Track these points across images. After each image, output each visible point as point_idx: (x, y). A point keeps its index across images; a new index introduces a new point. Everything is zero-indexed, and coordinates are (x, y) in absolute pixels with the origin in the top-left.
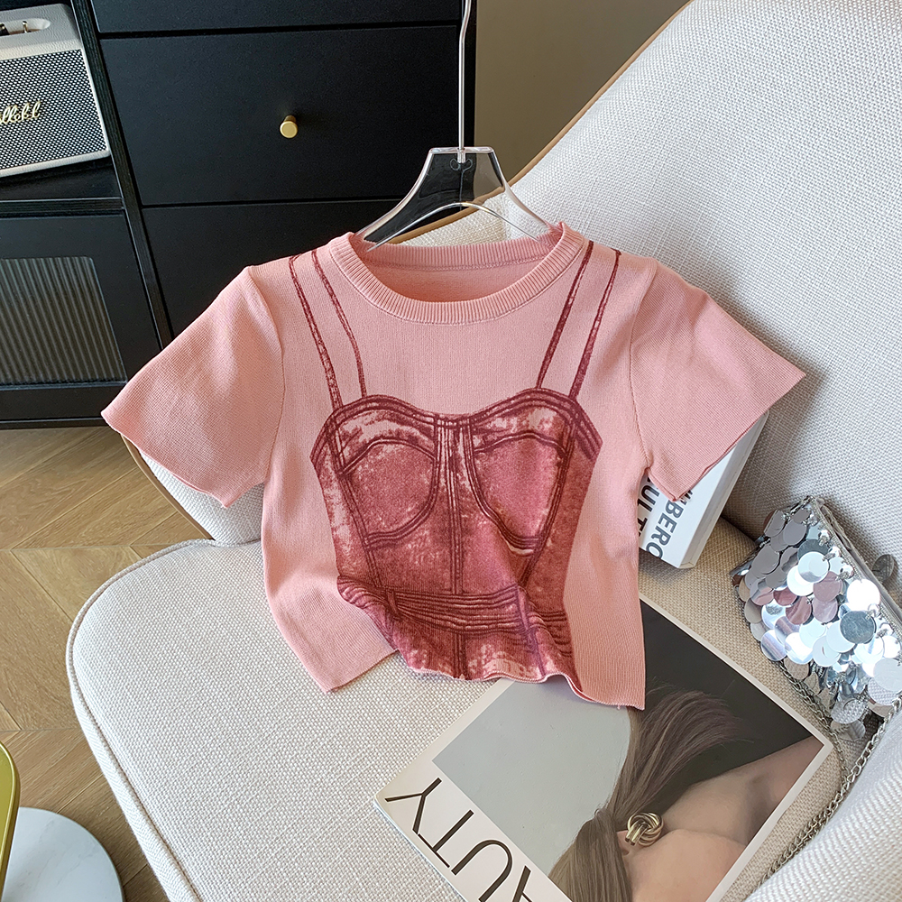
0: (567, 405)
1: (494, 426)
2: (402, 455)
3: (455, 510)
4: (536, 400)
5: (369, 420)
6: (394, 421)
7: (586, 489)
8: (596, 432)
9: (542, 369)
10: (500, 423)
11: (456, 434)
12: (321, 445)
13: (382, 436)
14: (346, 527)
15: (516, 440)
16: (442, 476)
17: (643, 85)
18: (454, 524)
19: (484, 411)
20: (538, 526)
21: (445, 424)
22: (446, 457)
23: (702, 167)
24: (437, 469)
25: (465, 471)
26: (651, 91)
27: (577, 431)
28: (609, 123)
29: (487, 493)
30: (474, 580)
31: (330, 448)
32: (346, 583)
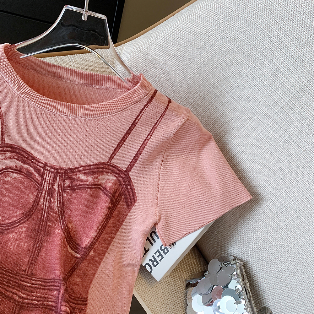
0: (123, 175)
1: (79, 177)
2: (21, 181)
3: (45, 219)
4: (106, 169)
5: (4, 157)
6: (20, 161)
7: (122, 224)
8: (135, 194)
9: (113, 153)
10: (82, 177)
11: (55, 177)
13: (10, 168)
15: (89, 188)
16: (42, 198)
17: (209, 8)
18: (42, 228)
19: (74, 168)
20: (87, 242)
21: (50, 169)
22: (46, 188)
23: (228, 64)
24: (40, 193)
25: (57, 198)
26: (212, 12)
27: (125, 190)
28: (185, 24)
29: (66, 213)
30: (41, 267)
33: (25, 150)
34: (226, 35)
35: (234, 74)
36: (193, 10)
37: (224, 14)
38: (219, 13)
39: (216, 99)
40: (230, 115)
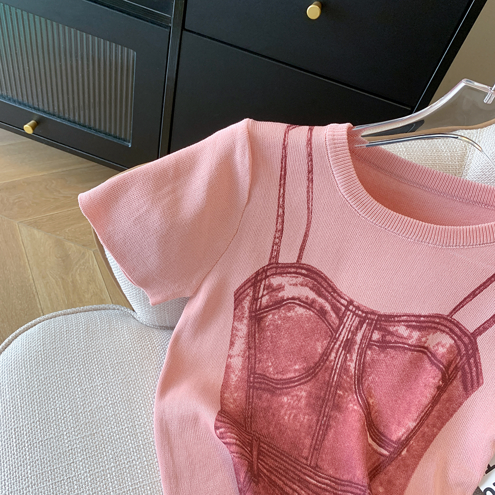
0: (466, 340)
1: (397, 331)
2: (309, 320)
3: (334, 383)
4: (442, 325)
5: (294, 282)
6: (314, 291)
7: (452, 415)
8: (481, 373)
9: (461, 303)
10: (402, 330)
12: (247, 286)
13: (299, 299)
14: (241, 359)
15: (410, 350)
16: (335, 351)
18: (329, 396)
19: (393, 316)
20: (400, 434)
21: (355, 311)
22: (344, 337)
24: (333, 343)
25: (356, 355)
27: (465, 364)
29: (365, 380)
30: (329, 458)
31: (253, 291)
32: (224, 422)
33: (326, 276)
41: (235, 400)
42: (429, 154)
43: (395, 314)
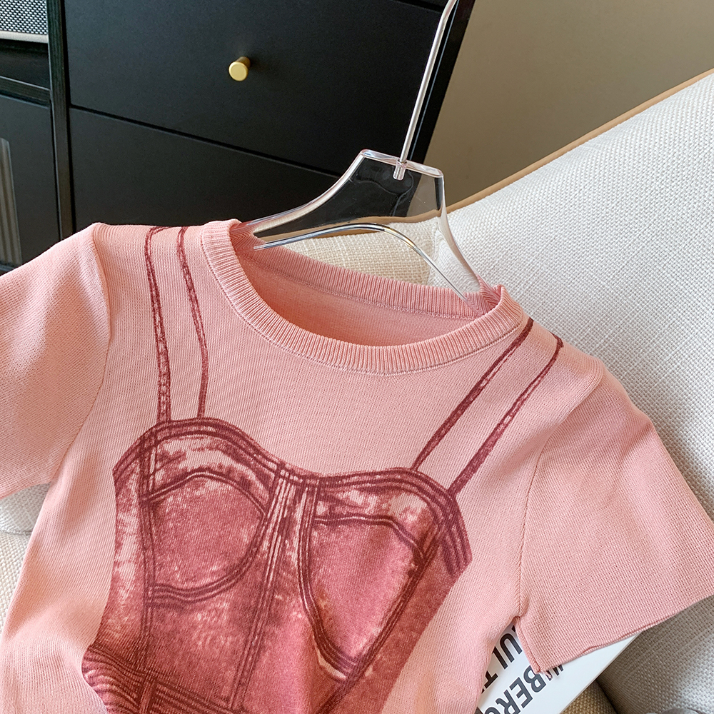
0: (442, 500)
1: (348, 498)
2: (227, 497)
3: (269, 585)
4: (407, 482)
5: (198, 446)
6: (229, 455)
7: (435, 610)
8: (468, 544)
9: (425, 450)
10: (355, 496)
11: (299, 494)
12: (129, 460)
13: (209, 469)
14: (133, 566)
15: (368, 523)
16: (267, 538)
17: (646, 145)
18: (262, 604)
19: (340, 477)
20: (361, 646)
21: (289, 476)
22: (278, 517)
23: (691, 266)
24: (264, 527)
25: (297, 540)
26: (654, 154)
27: (445, 535)
28: (590, 176)
29: (314, 575)
30: (261, 694)
31: (140, 465)
32: (95, 660)
33: (243, 432)
34: (685, 203)
35: (703, 287)
36: (609, 148)
37: (682, 159)
38: (669, 156)
39: (660, 340)
40: (694, 379)
41: (123, 627)
42: (380, 252)
43: (342, 474)
